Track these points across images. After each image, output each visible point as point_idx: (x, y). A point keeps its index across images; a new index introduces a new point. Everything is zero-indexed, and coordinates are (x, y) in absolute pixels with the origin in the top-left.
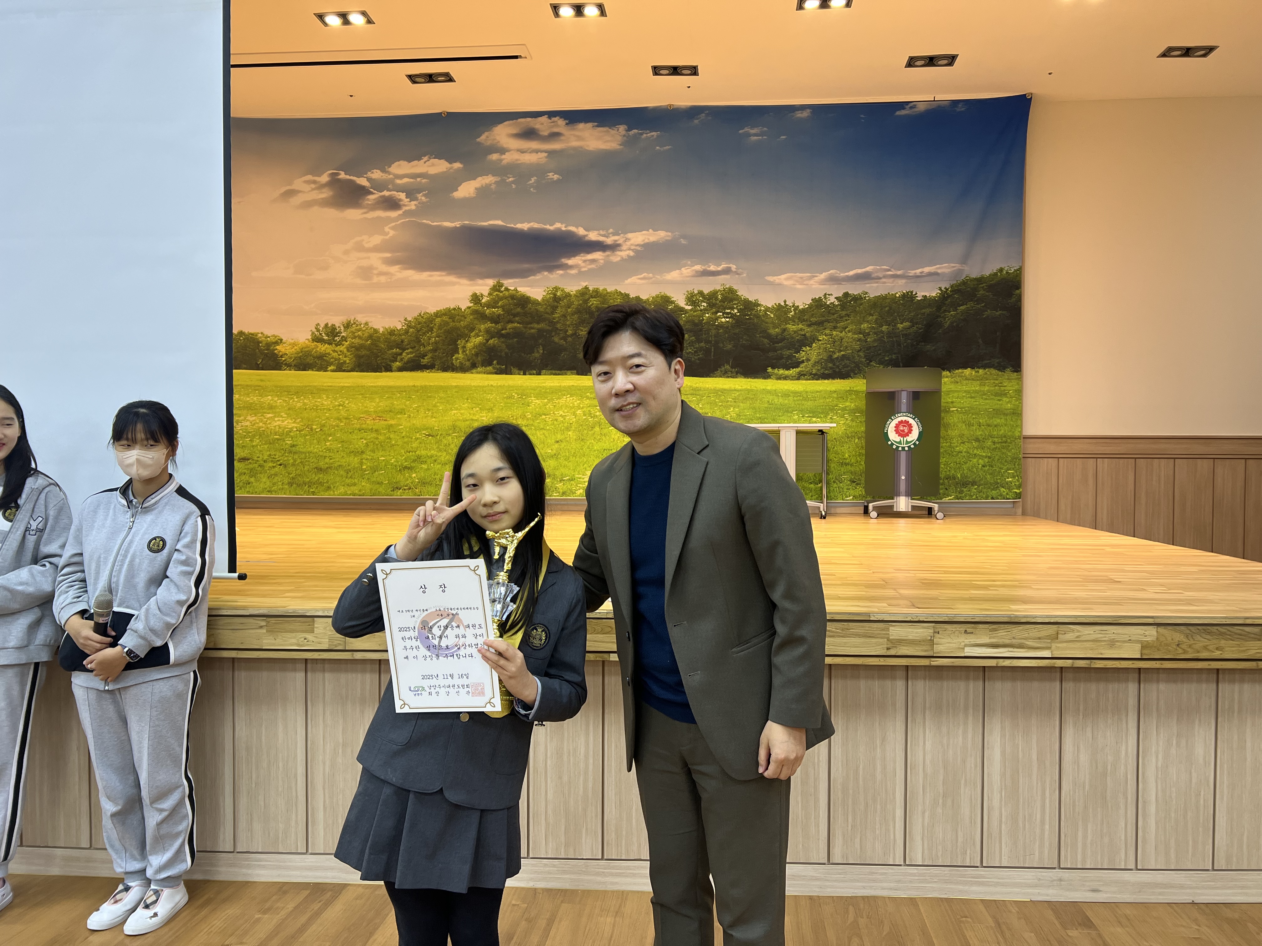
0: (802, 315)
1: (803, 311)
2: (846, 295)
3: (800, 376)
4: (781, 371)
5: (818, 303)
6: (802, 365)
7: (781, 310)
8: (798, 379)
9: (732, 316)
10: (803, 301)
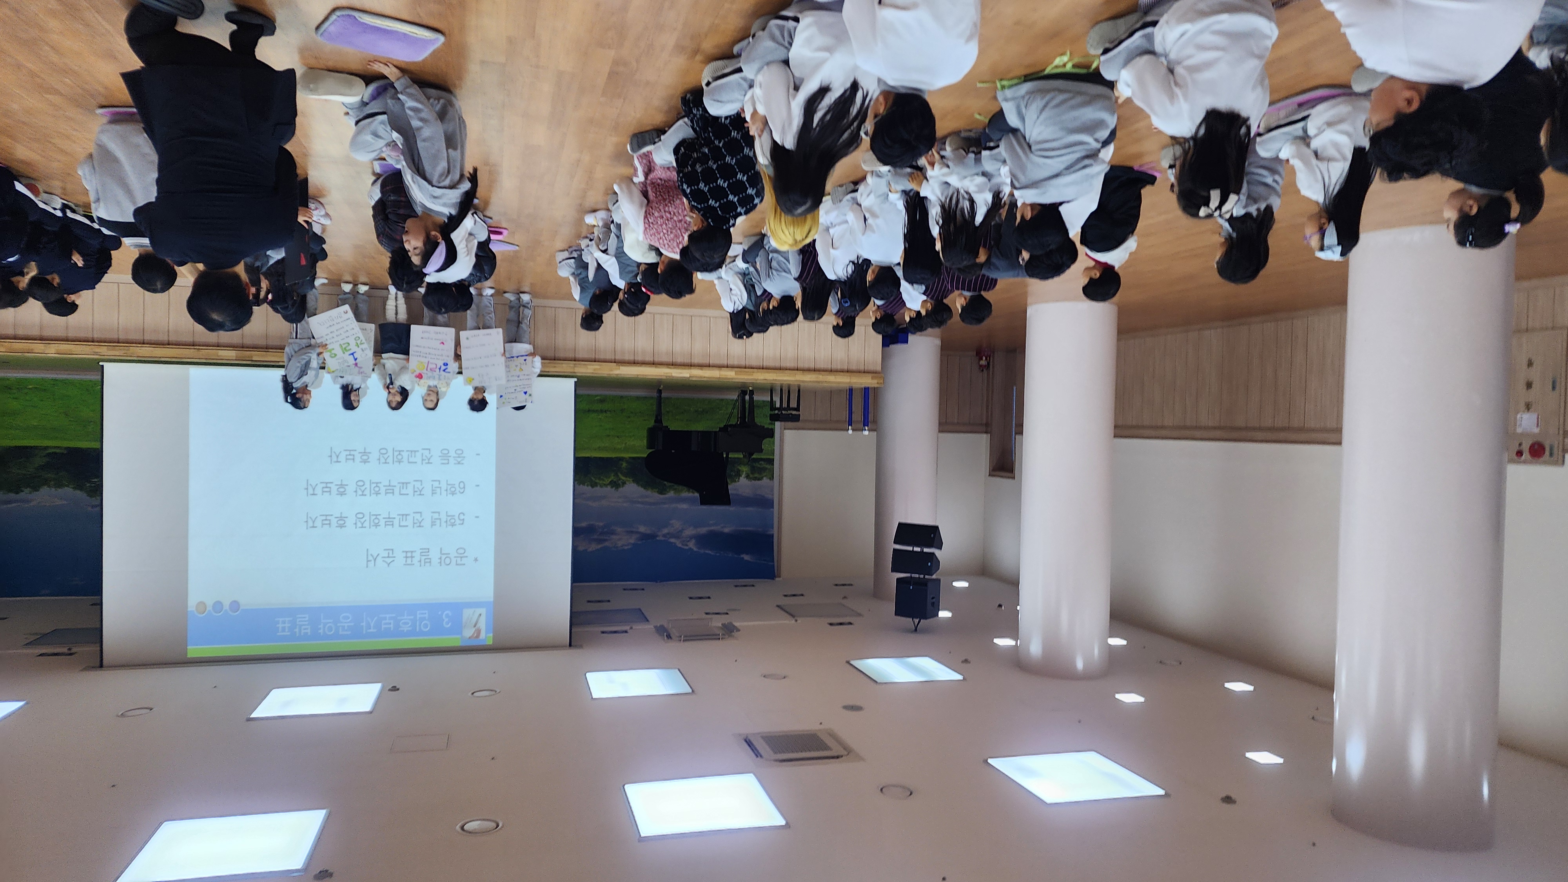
0: (46, 482)
1: (44, 484)
2: (17, 493)
3: (46, 448)
4: (58, 451)
5: (36, 489)
6: (44, 454)
7: (59, 485)
8: (47, 447)
9: (90, 482)
10: (45, 490)
